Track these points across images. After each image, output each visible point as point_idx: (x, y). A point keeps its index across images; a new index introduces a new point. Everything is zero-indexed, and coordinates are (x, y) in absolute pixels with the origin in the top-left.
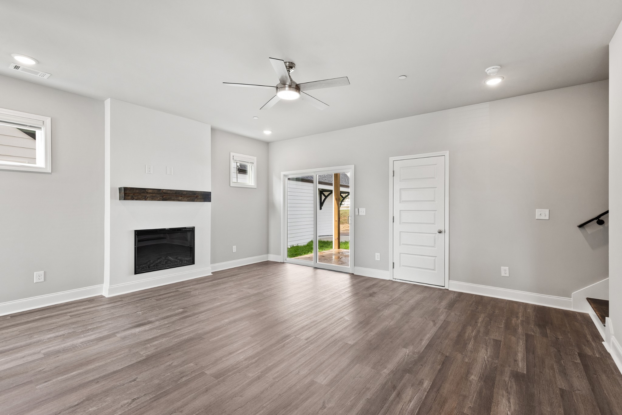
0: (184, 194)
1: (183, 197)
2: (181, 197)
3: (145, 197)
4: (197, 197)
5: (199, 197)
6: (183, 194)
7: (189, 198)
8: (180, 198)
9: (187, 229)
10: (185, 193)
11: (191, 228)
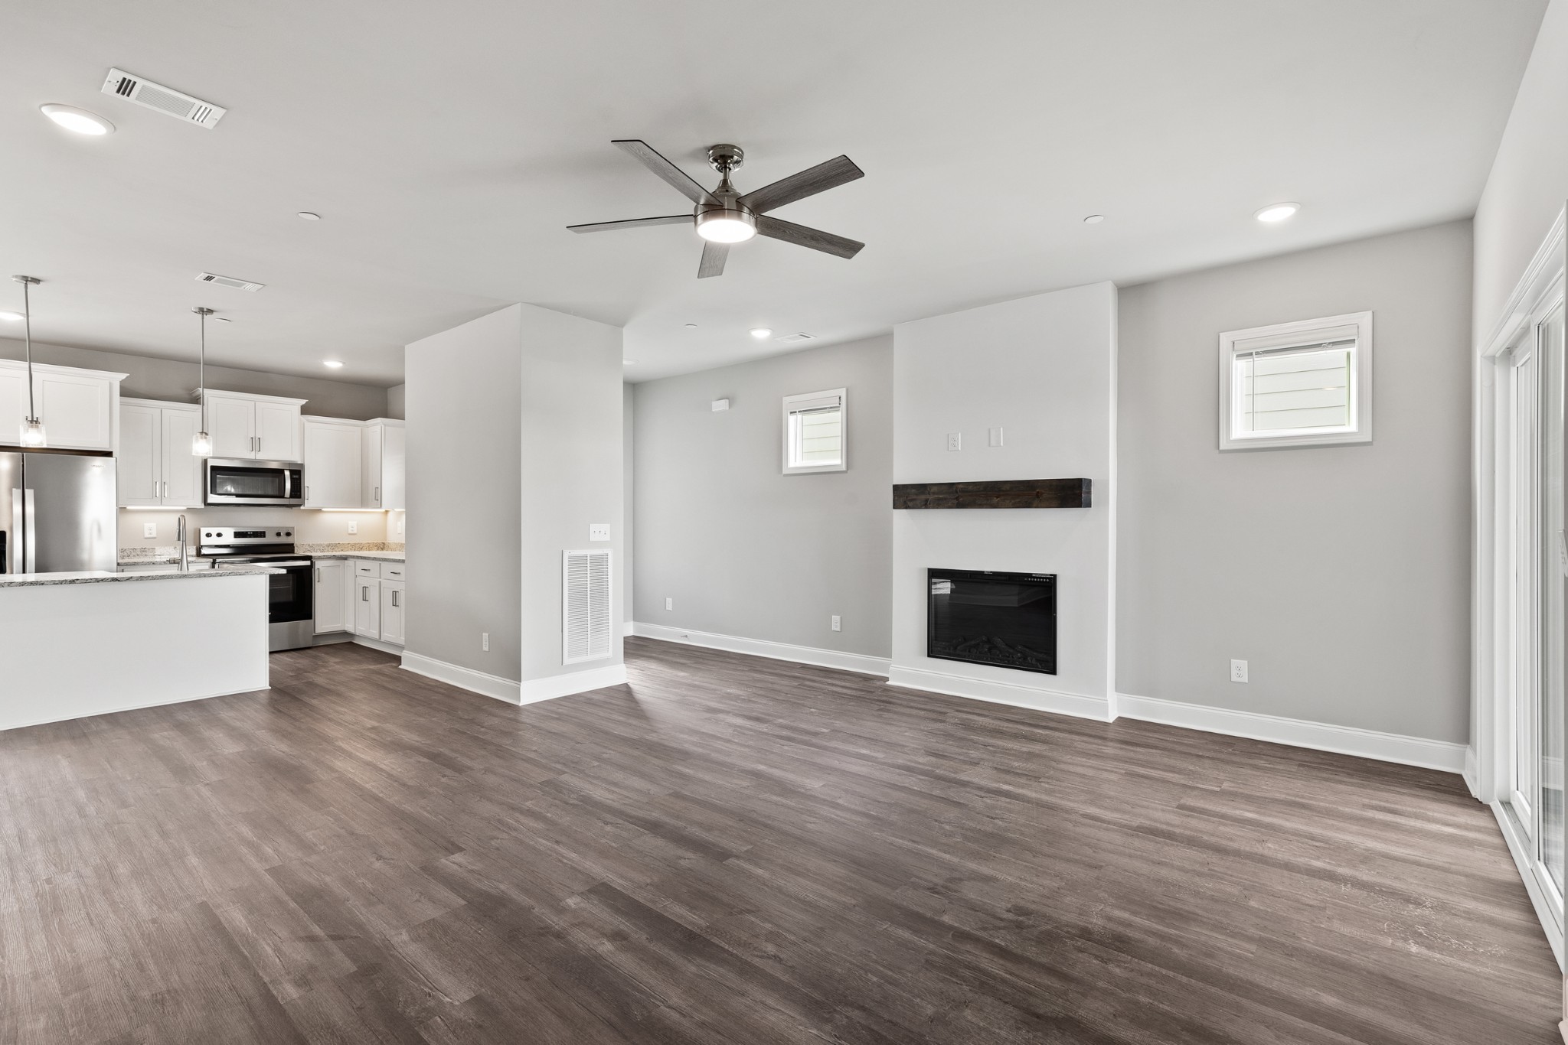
0: (1004, 489)
1: (1003, 498)
2: (997, 498)
3: (927, 500)
4: (1038, 495)
5: (1045, 496)
6: (1003, 491)
7: (1018, 500)
8: (995, 500)
9: (1034, 578)
10: (1008, 487)
11: (1046, 578)
